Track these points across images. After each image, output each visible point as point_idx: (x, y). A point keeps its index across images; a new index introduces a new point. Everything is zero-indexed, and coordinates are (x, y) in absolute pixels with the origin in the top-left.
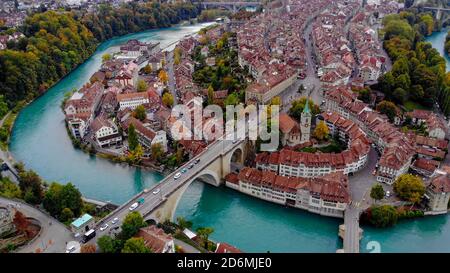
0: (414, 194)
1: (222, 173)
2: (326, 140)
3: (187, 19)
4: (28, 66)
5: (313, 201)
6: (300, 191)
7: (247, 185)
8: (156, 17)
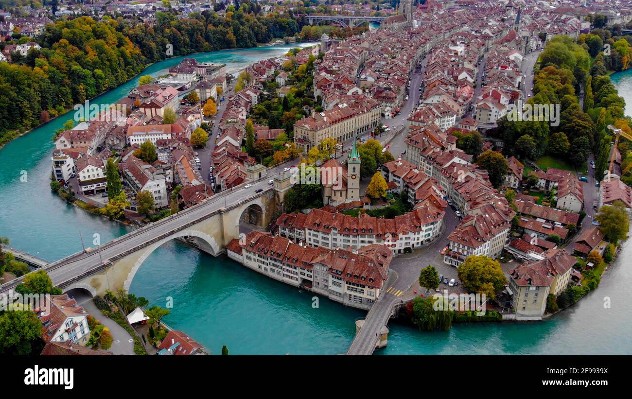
0: (485, 286)
1: (223, 237)
2: (385, 200)
3: (281, 37)
4: (29, 86)
5: (334, 283)
6: (317, 267)
7: (252, 255)
8: (236, 32)
